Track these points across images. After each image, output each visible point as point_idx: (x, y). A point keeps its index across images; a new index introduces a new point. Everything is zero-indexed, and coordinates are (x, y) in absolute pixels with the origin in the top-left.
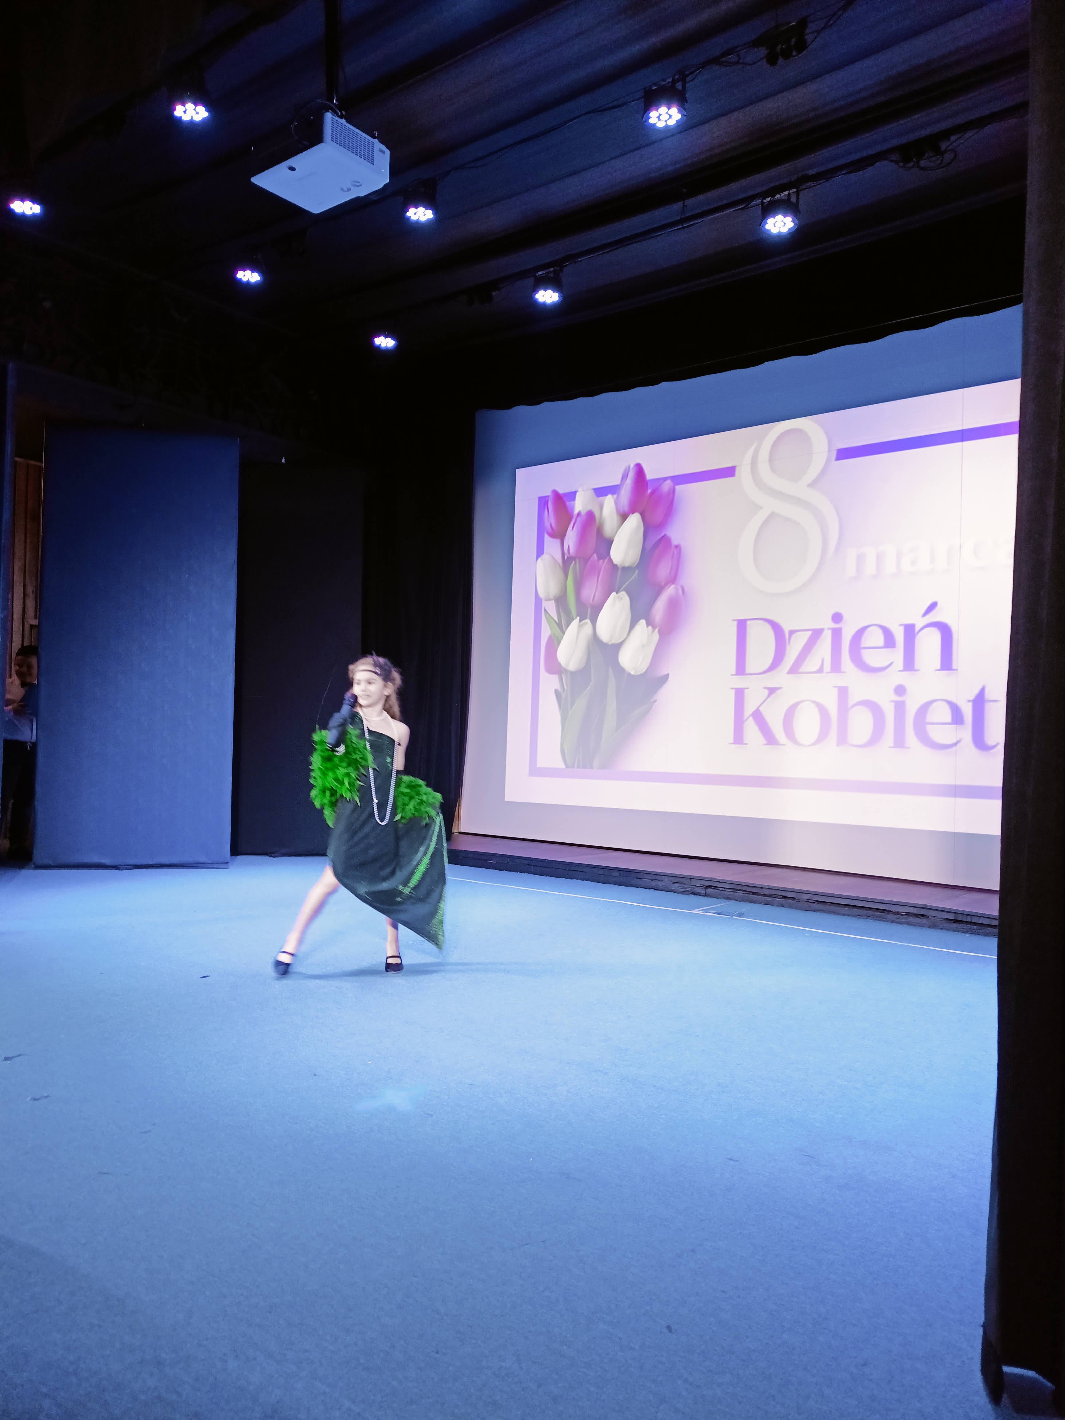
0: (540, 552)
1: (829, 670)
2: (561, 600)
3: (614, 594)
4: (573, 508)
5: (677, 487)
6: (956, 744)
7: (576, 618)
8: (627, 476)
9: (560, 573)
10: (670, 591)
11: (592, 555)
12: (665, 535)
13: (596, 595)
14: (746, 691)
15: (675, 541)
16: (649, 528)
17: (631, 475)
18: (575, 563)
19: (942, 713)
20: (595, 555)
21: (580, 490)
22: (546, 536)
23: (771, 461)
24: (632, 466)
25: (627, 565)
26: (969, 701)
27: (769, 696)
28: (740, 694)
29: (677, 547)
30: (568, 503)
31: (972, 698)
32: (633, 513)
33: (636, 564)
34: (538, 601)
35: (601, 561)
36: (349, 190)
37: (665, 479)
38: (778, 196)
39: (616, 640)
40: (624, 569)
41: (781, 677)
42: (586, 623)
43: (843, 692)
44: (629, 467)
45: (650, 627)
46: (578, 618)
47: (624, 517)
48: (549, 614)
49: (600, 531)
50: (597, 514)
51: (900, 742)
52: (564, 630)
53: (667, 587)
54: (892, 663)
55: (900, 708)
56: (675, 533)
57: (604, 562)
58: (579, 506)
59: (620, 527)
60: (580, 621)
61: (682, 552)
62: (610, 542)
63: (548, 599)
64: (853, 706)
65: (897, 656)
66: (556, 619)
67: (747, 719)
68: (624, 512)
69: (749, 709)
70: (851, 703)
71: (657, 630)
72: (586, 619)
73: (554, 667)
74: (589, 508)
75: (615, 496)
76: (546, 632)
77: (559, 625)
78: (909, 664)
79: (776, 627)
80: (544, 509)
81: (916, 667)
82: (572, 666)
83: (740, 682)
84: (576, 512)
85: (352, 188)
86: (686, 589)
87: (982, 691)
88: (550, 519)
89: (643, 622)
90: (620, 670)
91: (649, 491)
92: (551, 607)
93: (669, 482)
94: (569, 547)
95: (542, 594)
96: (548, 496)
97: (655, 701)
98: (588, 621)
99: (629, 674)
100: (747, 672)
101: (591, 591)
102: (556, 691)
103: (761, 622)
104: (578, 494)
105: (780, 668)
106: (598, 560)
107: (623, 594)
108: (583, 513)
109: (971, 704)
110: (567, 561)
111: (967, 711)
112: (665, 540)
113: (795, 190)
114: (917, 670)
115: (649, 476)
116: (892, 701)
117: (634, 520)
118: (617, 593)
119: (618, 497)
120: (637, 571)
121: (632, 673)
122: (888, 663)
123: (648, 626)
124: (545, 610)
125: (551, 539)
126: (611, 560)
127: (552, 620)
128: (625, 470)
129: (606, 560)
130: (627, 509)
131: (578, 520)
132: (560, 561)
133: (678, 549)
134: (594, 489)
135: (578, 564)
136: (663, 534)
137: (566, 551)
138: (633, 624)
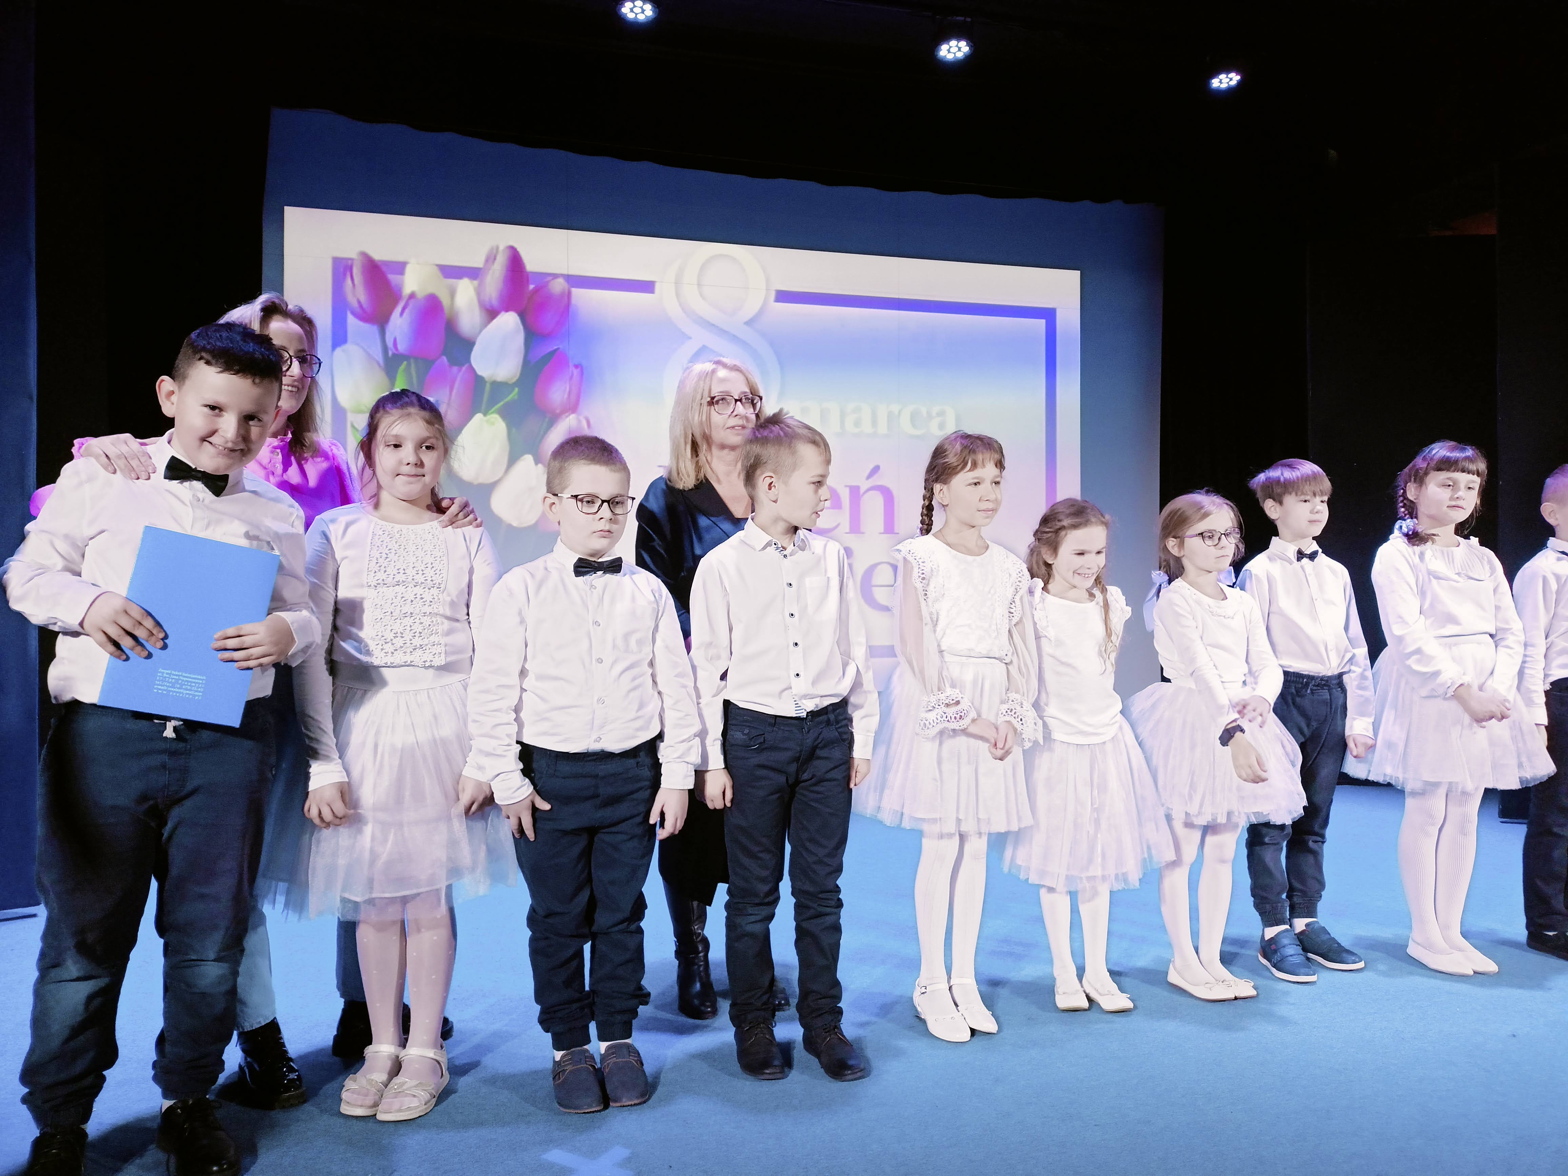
0: (339, 339)
3: (479, 417)
4: (400, 286)
5: (574, 290)
8: (495, 259)
9: (380, 375)
10: (569, 421)
11: (439, 357)
12: (558, 348)
15: (575, 360)
16: (533, 335)
17: (501, 260)
18: (409, 365)
19: (886, 577)
20: (444, 358)
21: (412, 261)
22: (350, 317)
23: (699, 284)
24: (501, 248)
25: (499, 380)
29: (578, 366)
30: (391, 277)
32: (507, 311)
33: (514, 380)
35: (455, 369)
37: (555, 276)
38: (951, 19)
39: (485, 479)
40: (494, 382)
44: (497, 248)
47: (492, 313)
49: (450, 327)
50: (445, 301)
53: (563, 416)
54: (839, 525)
56: (574, 347)
57: (459, 371)
58: (412, 283)
59: (486, 326)
61: (586, 374)
62: (468, 344)
65: (844, 517)
68: (492, 306)
74: (430, 290)
75: (476, 282)
78: (855, 527)
80: (345, 275)
81: (862, 529)
84: (407, 290)
86: (592, 422)
88: (358, 294)
89: (528, 459)
90: (495, 519)
91: (531, 287)
93: (560, 281)
94: (394, 340)
95: (345, 402)
96: (352, 259)
99: (510, 526)
104: (409, 269)
106: (450, 366)
107: (495, 417)
108: (421, 294)
112: (561, 355)
114: (863, 533)
115: (531, 266)
117: (509, 320)
118: (485, 414)
119: (479, 284)
120: (516, 390)
121: (514, 525)
122: (834, 525)
123: (536, 463)
125: (361, 321)
126: (472, 370)
128: (492, 249)
129: (464, 368)
130: (495, 302)
131: (412, 303)
132: (379, 357)
133: (579, 370)
134: (437, 265)
135: (413, 366)
136: (556, 347)
137: (390, 344)
138: (512, 460)
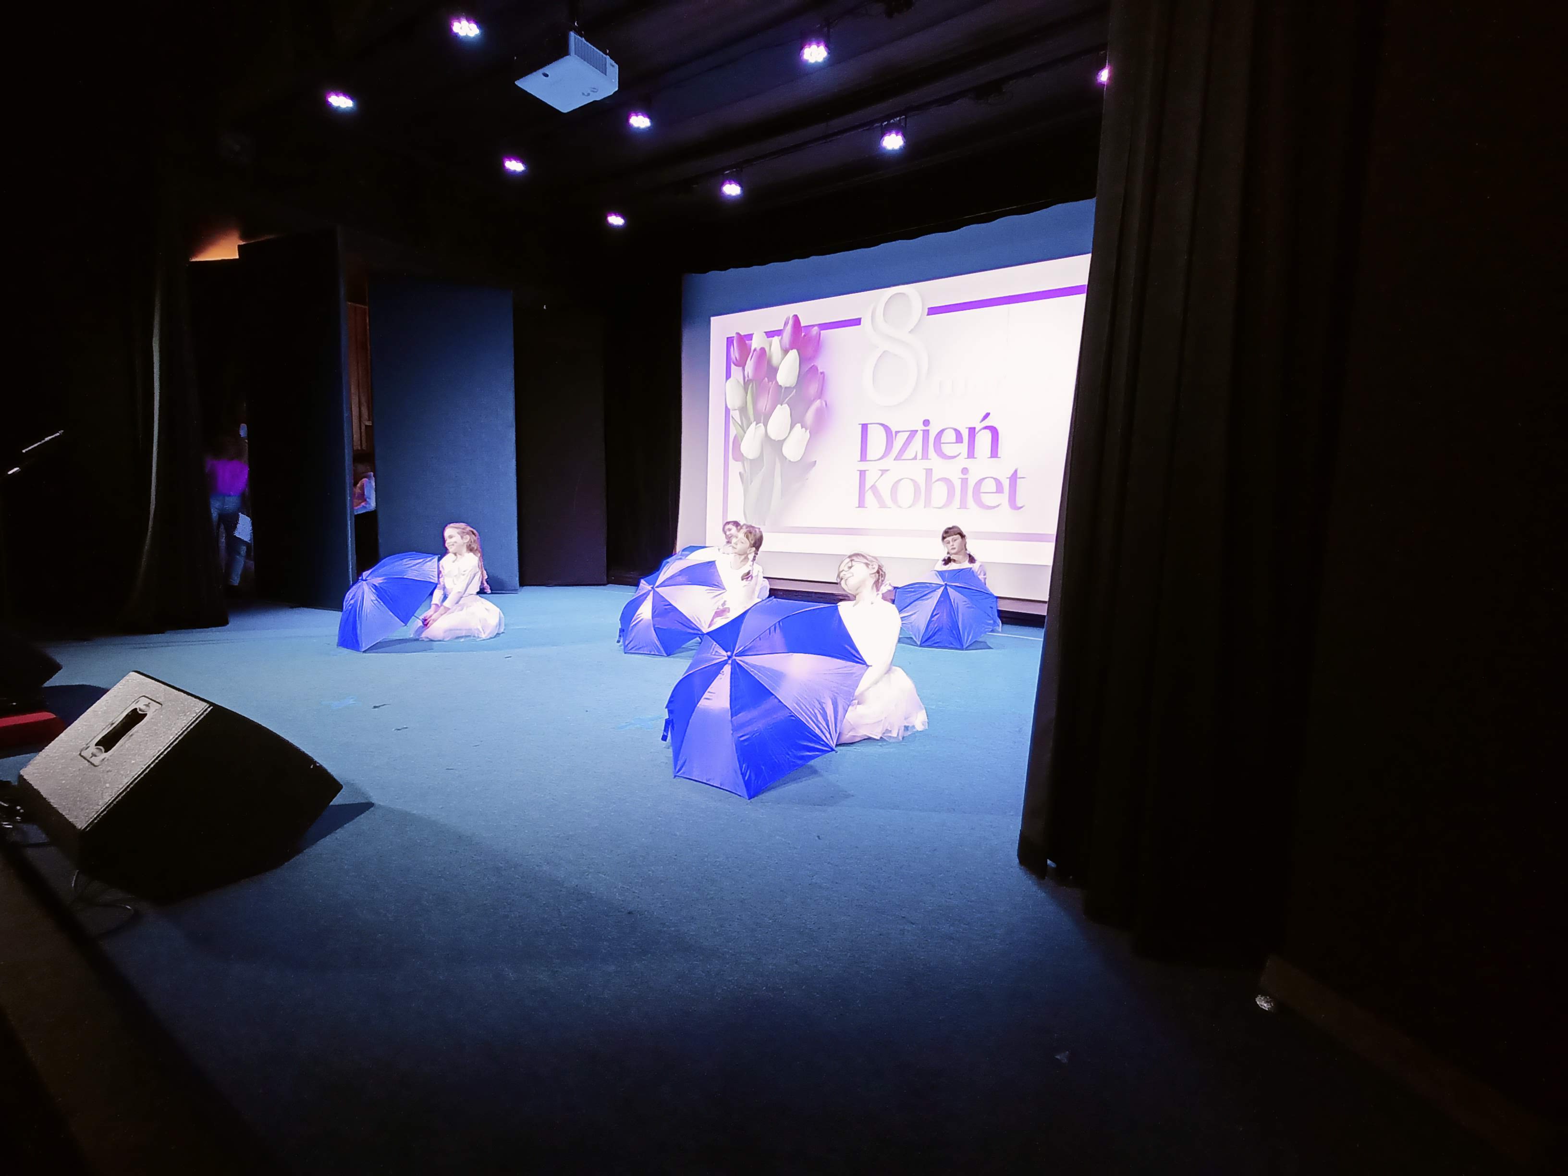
0: (728, 376)
1: (921, 458)
2: (743, 410)
3: (779, 406)
4: (750, 346)
5: (822, 332)
6: (998, 506)
7: (754, 421)
8: (788, 323)
9: (741, 390)
10: (817, 403)
11: (764, 379)
12: (813, 366)
13: (767, 406)
14: (867, 472)
15: (820, 370)
16: (803, 360)
17: (791, 322)
18: (753, 384)
19: (990, 486)
20: (766, 379)
21: (755, 333)
22: (732, 365)
23: (884, 315)
24: (791, 317)
25: (788, 385)
26: (1007, 478)
27: (882, 475)
28: (862, 473)
29: (822, 373)
30: (747, 342)
31: (1009, 476)
32: (792, 349)
33: (794, 385)
34: (727, 410)
35: (771, 383)
36: (589, 94)
37: (813, 326)
38: (892, 121)
39: (782, 438)
40: (786, 388)
41: (889, 462)
42: (760, 426)
43: (929, 472)
44: (789, 318)
45: (804, 429)
46: (755, 423)
47: (786, 352)
48: (735, 420)
49: (769, 362)
50: (767, 350)
51: (963, 505)
52: (745, 429)
53: (815, 401)
54: (960, 454)
55: (964, 482)
56: (821, 364)
57: (772, 383)
58: (756, 343)
59: (783, 359)
60: (756, 425)
61: (825, 377)
62: (775, 370)
63: (735, 410)
64: (934, 482)
65: (964, 448)
66: (740, 423)
67: (868, 491)
68: (786, 348)
69: (868, 484)
70: (934, 480)
71: (808, 431)
72: (760, 423)
73: (739, 456)
74: (762, 346)
75: (780, 337)
76: (733, 432)
77: (742, 427)
78: (971, 454)
79: (886, 428)
80: (731, 346)
81: (975, 456)
82: (751, 457)
83: (863, 466)
84: (753, 348)
85: (591, 93)
86: (828, 404)
87: (1016, 471)
88: (735, 354)
89: (799, 425)
90: (783, 458)
91: (803, 334)
92: (735, 414)
93: (816, 328)
94: (748, 373)
95: (729, 406)
96: (733, 337)
97: (807, 479)
98: (761, 425)
99: (790, 461)
100: (868, 459)
101: (764, 403)
102: (740, 473)
103: (878, 425)
104: (754, 336)
105: (890, 455)
106: (768, 382)
107: (786, 406)
108: (758, 349)
109: (1008, 480)
110: (746, 383)
111: (1006, 484)
112: (814, 369)
113: (904, 117)
114: (976, 458)
115: (803, 324)
116: (960, 478)
117: (793, 354)
118: (781, 405)
119: (782, 338)
120: (795, 391)
121: (792, 460)
122: (958, 453)
123: (802, 428)
124: (732, 417)
125: (735, 367)
126: (777, 382)
127: (737, 424)
128: (787, 319)
129: (774, 383)
130: (788, 346)
131: (755, 352)
132: (742, 382)
133: (823, 375)
134: (765, 332)
135: (754, 385)
136: (812, 364)
137: (746, 376)
138: (792, 427)
